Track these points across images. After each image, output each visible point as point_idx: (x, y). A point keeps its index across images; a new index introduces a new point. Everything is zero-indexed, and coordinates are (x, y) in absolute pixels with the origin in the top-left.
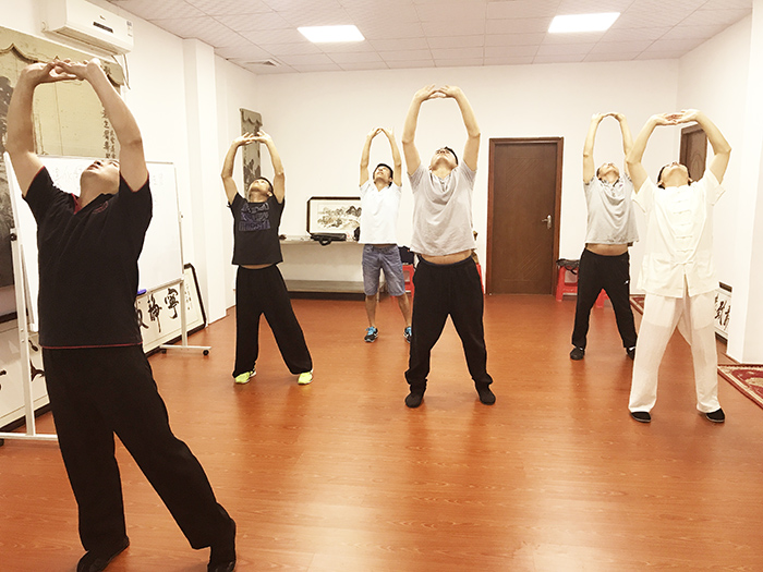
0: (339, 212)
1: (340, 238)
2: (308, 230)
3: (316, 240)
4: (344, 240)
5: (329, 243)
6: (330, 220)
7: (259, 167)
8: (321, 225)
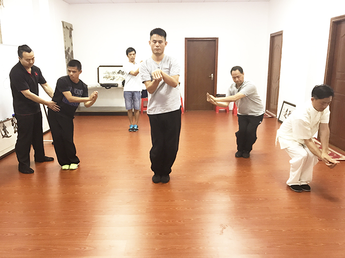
0: (114, 73)
1: (115, 86)
2: (98, 82)
3: (103, 86)
4: (117, 86)
5: (110, 88)
6: (109, 77)
7: (72, 51)
8: (105, 79)
